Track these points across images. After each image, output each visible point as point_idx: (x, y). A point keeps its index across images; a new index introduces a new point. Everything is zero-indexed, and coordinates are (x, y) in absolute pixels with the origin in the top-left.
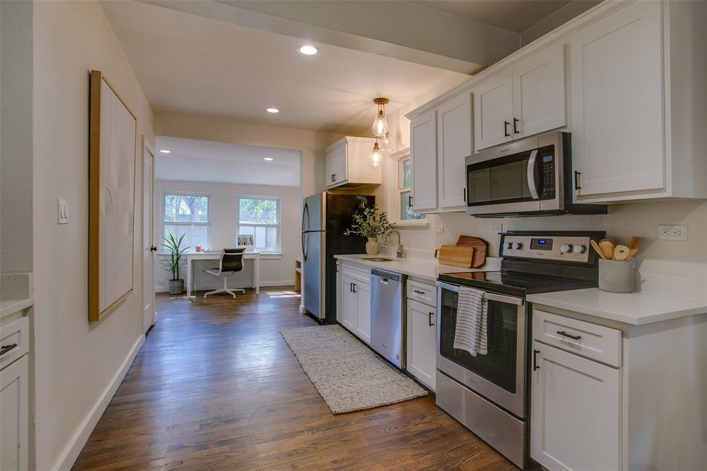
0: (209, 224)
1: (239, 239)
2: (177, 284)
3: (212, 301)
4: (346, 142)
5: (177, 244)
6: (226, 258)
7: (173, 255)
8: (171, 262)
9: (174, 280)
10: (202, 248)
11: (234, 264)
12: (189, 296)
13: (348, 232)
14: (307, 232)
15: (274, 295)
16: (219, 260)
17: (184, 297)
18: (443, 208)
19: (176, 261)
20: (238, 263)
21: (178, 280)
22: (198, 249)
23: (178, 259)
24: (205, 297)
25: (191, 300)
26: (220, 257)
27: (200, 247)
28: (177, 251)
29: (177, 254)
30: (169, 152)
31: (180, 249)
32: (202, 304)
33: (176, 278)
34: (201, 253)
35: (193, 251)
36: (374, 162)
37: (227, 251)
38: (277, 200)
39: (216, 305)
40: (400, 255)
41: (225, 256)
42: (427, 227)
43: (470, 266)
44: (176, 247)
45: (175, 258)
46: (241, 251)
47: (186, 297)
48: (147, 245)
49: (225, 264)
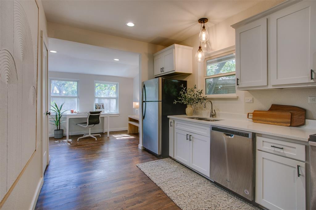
0: (78, 97)
1: (96, 106)
2: (59, 132)
3: (83, 143)
4: (174, 48)
5: (59, 109)
6: (91, 117)
7: (56, 116)
8: (55, 120)
9: (58, 130)
10: (74, 111)
11: (95, 120)
12: (68, 139)
13: (175, 102)
14: (144, 102)
15: (118, 137)
16: (87, 118)
17: (64, 141)
18: (273, 86)
19: (59, 119)
20: (97, 120)
21: (60, 130)
22: (72, 112)
23: (60, 118)
24: (78, 140)
25: (69, 142)
26: (87, 116)
27: (73, 110)
28: (59, 113)
29: (59, 115)
30: (56, 52)
31: (61, 112)
32: (77, 146)
33: (58, 129)
34: (74, 114)
35: (69, 113)
36: (199, 58)
37: (91, 113)
38: (116, 85)
39: (87, 146)
40: (212, 116)
41: (90, 116)
42: (236, 99)
43: (289, 125)
44: (59, 111)
45: (58, 117)
46: (99, 112)
47: (66, 140)
48: (44, 111)
49: (90, 121)
